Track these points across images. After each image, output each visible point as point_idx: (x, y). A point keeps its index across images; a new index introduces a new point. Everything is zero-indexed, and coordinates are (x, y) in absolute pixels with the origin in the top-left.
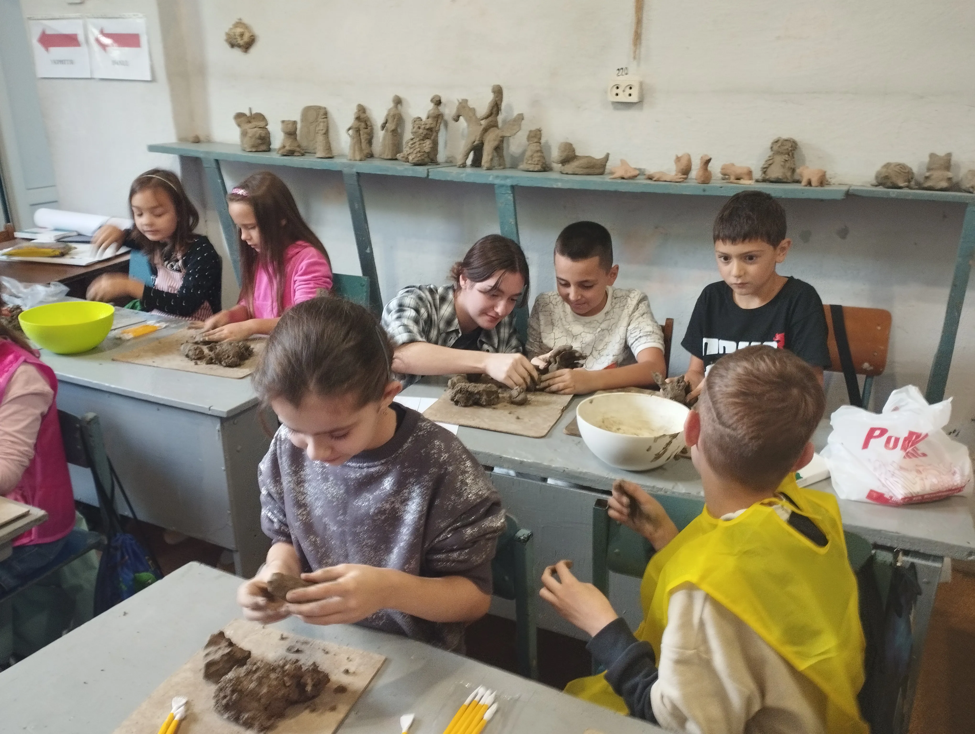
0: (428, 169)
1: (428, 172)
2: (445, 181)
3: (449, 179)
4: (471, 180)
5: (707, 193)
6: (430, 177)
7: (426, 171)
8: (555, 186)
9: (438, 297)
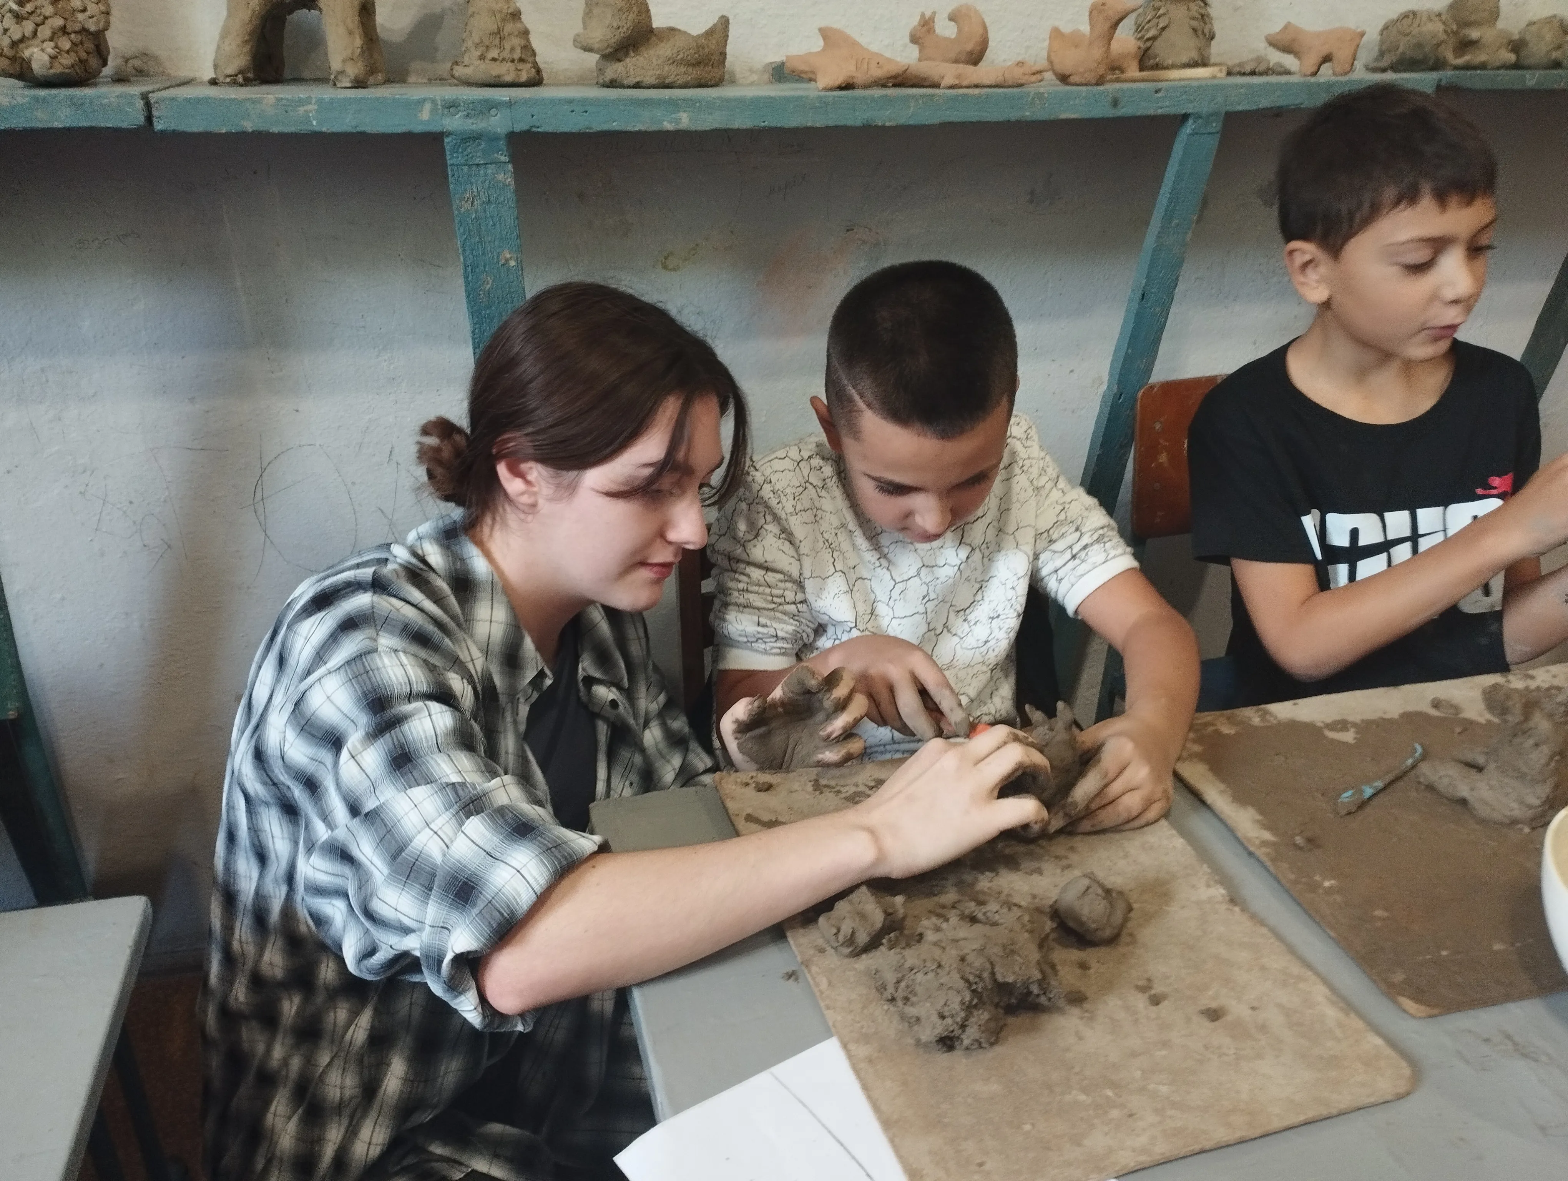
0: (145, 97)
1: (148, 105)
2: (229, 135)
3: (248, 126)
4: (345, 123)
5: (1124, 111)
6: (159, 126)
7: (140, 104)
8: (668, 126)
9: (443, 585)
